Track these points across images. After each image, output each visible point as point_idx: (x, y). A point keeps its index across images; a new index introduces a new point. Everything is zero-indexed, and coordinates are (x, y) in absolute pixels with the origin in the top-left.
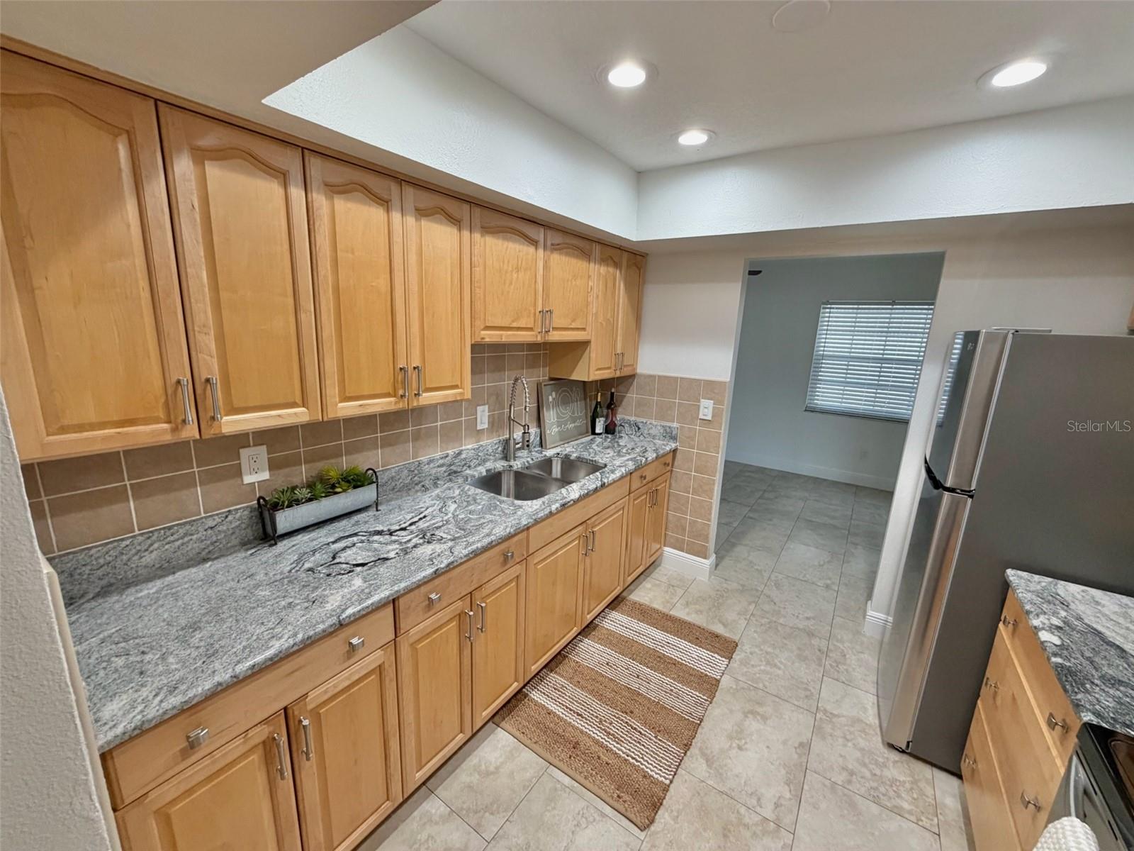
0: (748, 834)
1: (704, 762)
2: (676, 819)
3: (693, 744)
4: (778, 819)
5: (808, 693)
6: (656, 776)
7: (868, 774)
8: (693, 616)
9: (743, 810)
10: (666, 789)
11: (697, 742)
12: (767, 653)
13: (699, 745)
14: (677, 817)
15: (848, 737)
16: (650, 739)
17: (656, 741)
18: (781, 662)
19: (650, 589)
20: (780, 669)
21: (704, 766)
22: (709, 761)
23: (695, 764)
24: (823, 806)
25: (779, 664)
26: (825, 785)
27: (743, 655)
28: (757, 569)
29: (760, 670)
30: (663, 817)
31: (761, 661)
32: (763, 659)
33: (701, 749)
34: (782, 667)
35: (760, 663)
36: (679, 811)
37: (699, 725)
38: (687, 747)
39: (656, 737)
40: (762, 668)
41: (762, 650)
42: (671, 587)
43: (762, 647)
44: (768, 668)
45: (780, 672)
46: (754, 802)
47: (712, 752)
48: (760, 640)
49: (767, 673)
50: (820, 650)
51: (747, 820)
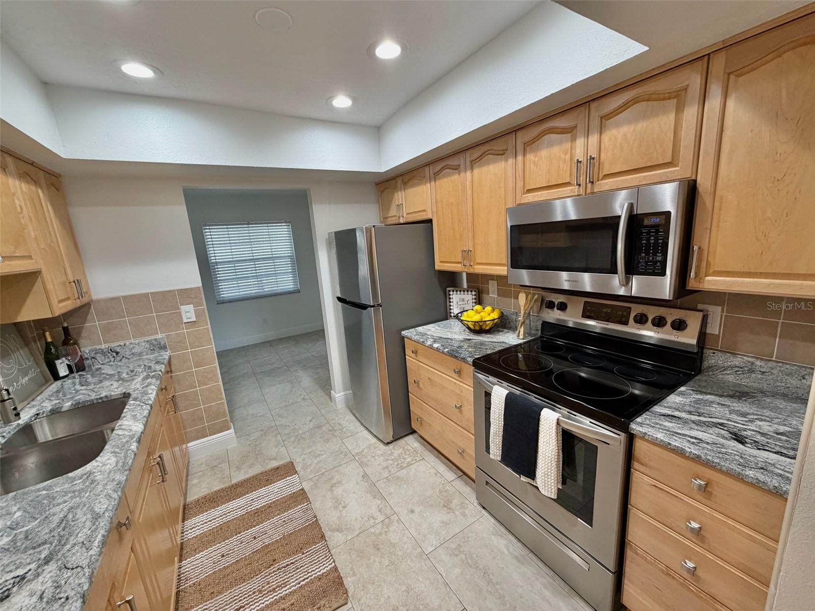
0: (384, 536)
1: (338, 532)
2: (354, 575)
3: (324, 532)
4: (386, 515)
5: (344, 453)
6: (325, 571)
7: (391, 462)
8: (250, 471)
9: (372, 530)
10: (336, 569)
11: (325, 529)
12: (310, 453)
13: (327, 529)
14: (354, 572)
15: (373, 455)
16: (301, 559)
17: (305, 555)
18: (320, 451)
19: (199, 482)
20: (323, 455)
21: (340, 535)
22: (339, 530)
23: (335, 539)
24: (392, 490)
25: (320, 453)
26: (385, 482)
27: (300, 464)
28: (261, 416)
29: (316, 464)
30: (348, 582)
31: (312, 459)
32: (312, 457)
33: (330, 530)
34: (323, 452)
35: (312, 460)
36: (352, 569)
37: (317, 520)
38: (323, 537)
39: (303, 554)
40: (315, 461)
41: (306, 454)
42: (216, 468)
43: (305, 452)
44: (318, 459)
45: (324, 456)
46: (372, 521)
47: (336, 524)
48: (300, 450)
49: (319, 462)
50: (330, 431)
51: (378, 532)
